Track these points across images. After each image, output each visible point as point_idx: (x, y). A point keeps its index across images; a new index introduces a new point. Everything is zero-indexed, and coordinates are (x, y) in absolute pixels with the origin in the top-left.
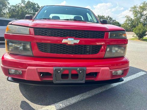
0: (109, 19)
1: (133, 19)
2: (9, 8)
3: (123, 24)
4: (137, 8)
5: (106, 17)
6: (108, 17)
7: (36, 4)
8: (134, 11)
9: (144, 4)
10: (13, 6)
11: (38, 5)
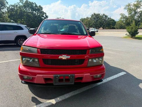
0: (104, 17)
1: (127, 16)
2: (8, 8)
3: (118, 22)
4: (131, 6)
5: (102, 15)
6: (104, 15)
7: (34, 3)
8: (128, 8)
9: (138, 2)
10: (12, 5)
11: (35, 4)
